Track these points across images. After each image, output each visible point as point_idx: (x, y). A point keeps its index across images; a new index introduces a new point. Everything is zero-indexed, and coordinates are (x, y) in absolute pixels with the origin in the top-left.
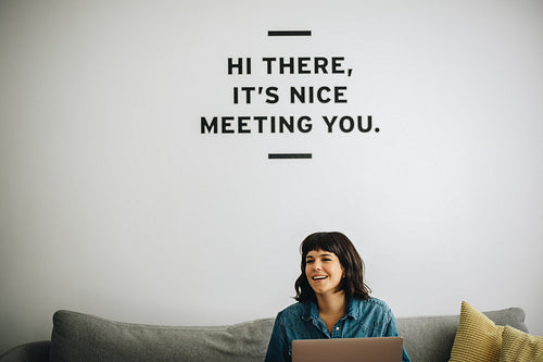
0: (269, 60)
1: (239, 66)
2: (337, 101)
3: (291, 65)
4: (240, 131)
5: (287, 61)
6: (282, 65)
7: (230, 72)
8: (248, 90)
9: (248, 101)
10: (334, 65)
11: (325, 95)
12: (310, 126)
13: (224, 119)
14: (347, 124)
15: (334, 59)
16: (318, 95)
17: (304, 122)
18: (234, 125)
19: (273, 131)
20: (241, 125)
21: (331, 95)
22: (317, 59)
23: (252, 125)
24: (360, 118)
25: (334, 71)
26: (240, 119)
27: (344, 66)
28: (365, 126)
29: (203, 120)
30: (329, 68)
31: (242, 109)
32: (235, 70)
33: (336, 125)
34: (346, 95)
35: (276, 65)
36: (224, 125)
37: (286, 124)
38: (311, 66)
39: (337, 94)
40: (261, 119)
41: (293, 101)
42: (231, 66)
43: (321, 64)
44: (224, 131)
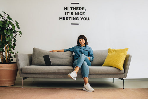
0: (71, 8)
1: (66, 8)
2: (83, 15)
3: (75, 9)
4: (66, 20)
5: (74, 8)
6: (74, 9)
7: (65, 10)
8: (68, 13)
9: (68, 15)
10: (83, 9)
11: (81, 14)
12: (78, 19)
13: (63, 17)
14: (85, 19)
15: (83, 8)
16: (80, 14)
17: (77, 18)
18: (65, 19)
19: (72, 20)
20: (66, 19)
21: (82, 14)
22: (80, 8)
23: (68, 19)
24: (87, 18)
25: (83, 10)
26: (66, 17)
27: (84, 9)
28: (88, 19)
29: (60, 17)
30: (82, 9)
31: (67, 16)
32: (66, 9)
33: (83, 19)
34: (85, 14)
35: (73, 9)
36: (64, 18)
37: (74, 19)
38: (79, 9)
39: (83, 14)
40: (70, 18)
41: (75, 15)
42: (65, 8)
43: (80, 9)
44: (63, 20)
